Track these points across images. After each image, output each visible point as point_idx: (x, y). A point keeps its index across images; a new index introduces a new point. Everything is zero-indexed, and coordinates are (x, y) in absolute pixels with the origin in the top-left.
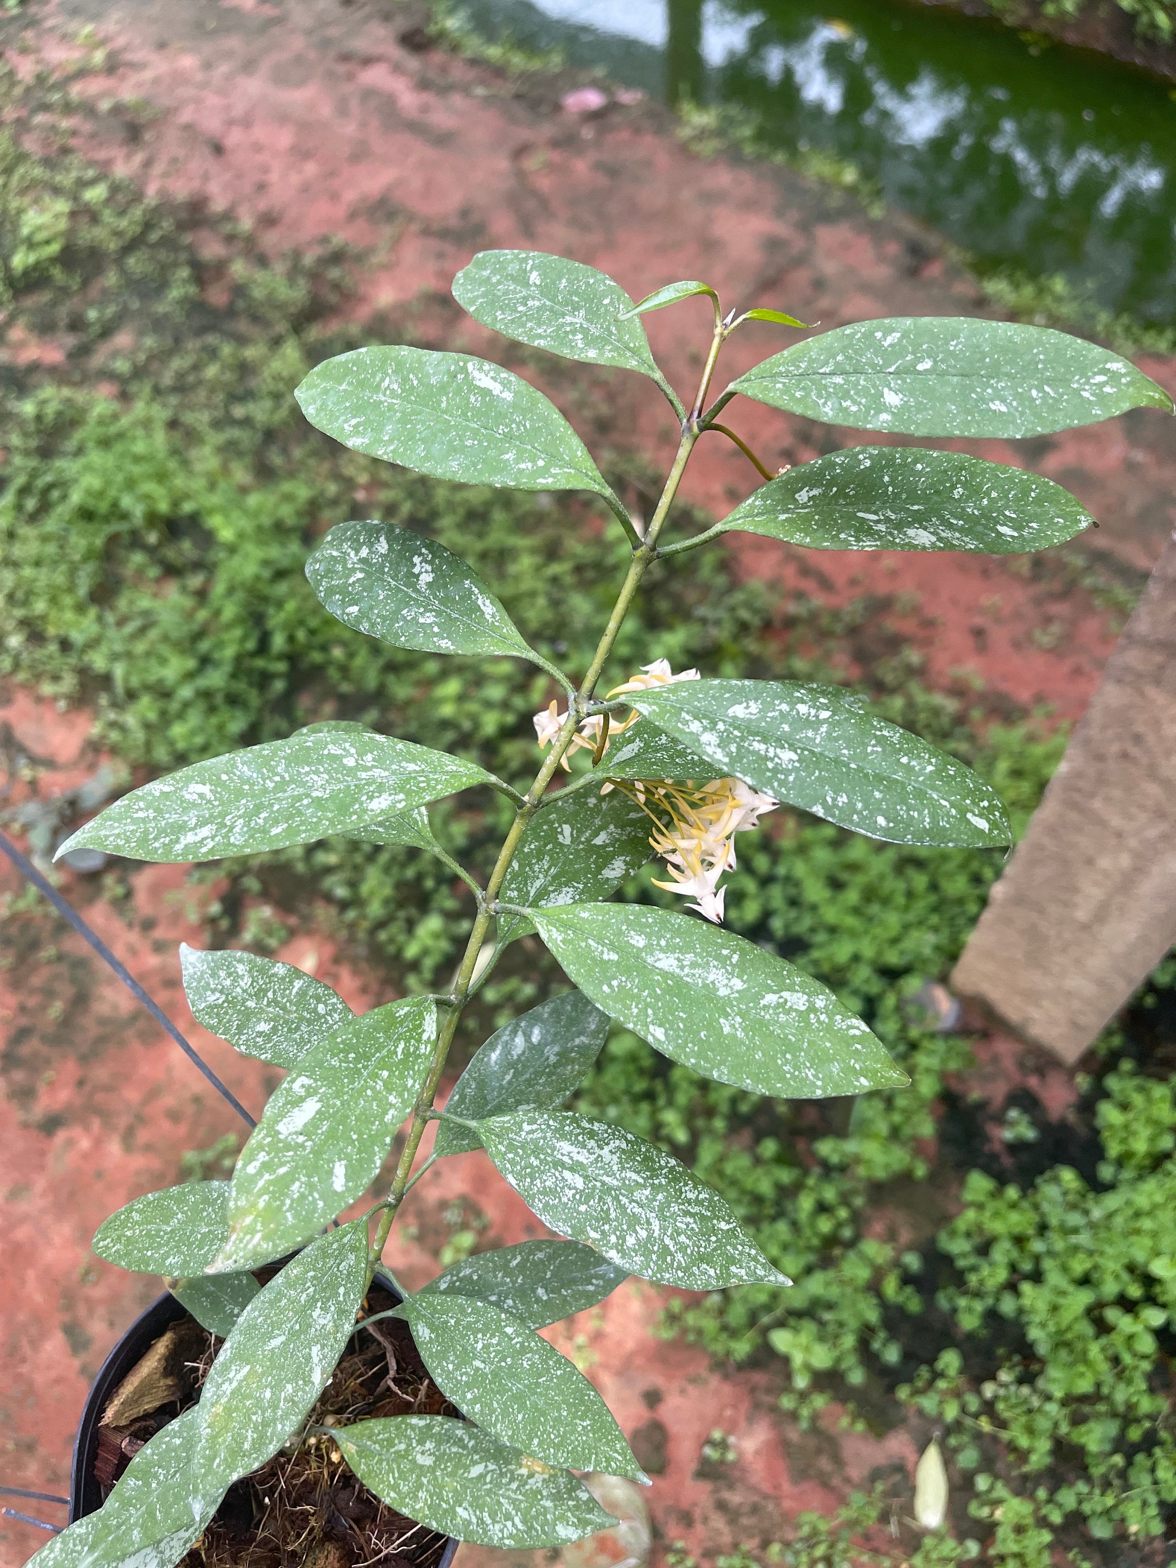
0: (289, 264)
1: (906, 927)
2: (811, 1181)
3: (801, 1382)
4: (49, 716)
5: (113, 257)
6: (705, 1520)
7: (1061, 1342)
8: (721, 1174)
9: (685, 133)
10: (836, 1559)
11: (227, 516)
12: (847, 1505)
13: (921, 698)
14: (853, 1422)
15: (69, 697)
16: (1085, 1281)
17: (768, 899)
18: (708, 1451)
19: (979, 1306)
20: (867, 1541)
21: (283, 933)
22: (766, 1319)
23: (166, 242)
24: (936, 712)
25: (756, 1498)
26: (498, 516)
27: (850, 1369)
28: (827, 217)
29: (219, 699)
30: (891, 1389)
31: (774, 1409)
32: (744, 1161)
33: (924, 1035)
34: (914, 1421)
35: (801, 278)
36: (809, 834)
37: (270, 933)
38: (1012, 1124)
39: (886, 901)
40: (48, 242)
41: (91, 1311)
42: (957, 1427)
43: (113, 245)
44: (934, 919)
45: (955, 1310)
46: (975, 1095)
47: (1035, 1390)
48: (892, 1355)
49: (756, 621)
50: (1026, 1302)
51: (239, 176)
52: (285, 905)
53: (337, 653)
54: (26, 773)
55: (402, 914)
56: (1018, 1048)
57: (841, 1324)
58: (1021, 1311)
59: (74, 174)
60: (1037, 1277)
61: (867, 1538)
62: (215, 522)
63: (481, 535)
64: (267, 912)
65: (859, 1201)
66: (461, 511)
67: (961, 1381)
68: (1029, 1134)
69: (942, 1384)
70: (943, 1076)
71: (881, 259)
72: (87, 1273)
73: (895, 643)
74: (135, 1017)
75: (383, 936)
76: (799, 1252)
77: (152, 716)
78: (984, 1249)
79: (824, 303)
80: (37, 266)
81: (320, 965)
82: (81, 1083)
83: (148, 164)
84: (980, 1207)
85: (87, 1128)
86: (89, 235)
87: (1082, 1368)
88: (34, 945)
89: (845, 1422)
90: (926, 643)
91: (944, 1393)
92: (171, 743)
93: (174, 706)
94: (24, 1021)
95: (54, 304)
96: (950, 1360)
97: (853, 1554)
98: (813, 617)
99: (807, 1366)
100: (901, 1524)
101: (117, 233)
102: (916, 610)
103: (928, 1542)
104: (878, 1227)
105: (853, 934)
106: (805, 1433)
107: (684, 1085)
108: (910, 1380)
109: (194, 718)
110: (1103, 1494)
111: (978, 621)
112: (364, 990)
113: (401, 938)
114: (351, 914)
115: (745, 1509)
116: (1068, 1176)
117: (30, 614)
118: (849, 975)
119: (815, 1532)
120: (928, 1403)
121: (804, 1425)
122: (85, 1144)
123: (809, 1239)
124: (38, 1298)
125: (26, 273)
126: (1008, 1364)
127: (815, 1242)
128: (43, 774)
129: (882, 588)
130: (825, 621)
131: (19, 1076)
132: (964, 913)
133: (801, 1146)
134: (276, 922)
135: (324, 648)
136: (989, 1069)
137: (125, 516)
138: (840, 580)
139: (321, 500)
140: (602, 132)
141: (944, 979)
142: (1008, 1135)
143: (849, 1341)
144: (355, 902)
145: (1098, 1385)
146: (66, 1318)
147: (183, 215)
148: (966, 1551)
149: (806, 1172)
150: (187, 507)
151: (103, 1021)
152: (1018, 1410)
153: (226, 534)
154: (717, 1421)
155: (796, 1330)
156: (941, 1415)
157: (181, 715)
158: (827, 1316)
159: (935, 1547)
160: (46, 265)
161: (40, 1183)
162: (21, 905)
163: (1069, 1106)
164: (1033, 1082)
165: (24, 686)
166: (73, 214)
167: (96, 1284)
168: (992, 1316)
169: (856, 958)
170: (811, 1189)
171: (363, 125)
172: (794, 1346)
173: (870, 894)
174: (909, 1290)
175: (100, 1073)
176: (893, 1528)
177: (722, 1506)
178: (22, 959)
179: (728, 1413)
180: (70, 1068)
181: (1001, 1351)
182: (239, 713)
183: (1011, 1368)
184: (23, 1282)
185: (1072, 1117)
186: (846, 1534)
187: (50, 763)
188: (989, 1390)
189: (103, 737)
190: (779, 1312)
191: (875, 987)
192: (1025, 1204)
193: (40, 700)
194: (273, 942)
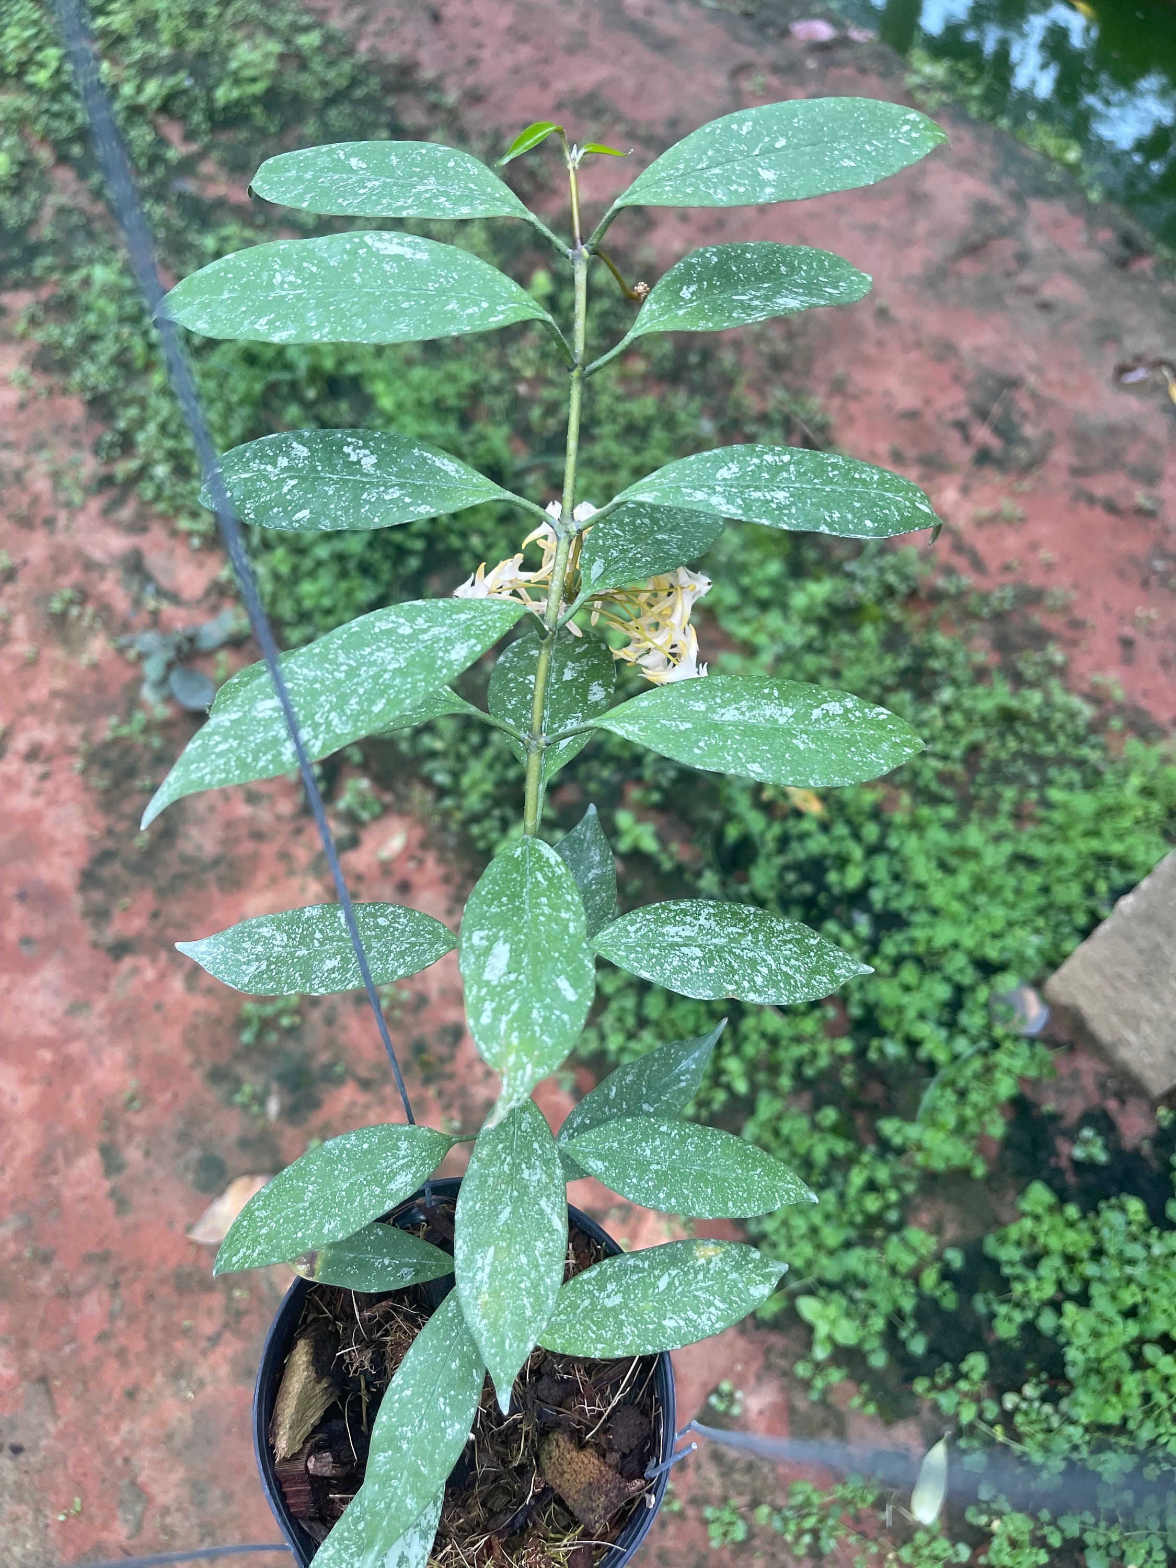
0: (489, 142)
1: (1010, 924)
2: (866, 1158)
3: (821, 1353)
4: (180, 551)
5: (316, 106)
6: (698, 1467)
7: (1095, 1368)
8: (776, 1133)
9: (912, 80)
10: (824, 1534)
11: (389, 383)
12: (844, 1484)
13: (1060, 697)
14: (864, 1404)
15: (204, 536)
16: (1131, 1313)
17: (872, 869)
18: (714, 1400)
19: (1019, 1317)
20: (857, 1522)
21: (377, 809)
22: (794, 1285)
23: (369, 101)
24: (1072, 715)
25: (753, 1458)
26: (658, 433)
27: (874, 1351)
28: (1042, 191)
29: (352, 565)
30: (909, 1379)
31: (787, 1374)
32: (803, 1124)
33: (1007, 1036)
34: (926, 1415)
35: (1006, 248)
36: (925, 812)
37: (364, 806)
38: (1086, 1142)
39: (995, 893)
40: (253, 80)
41: (130, 1137)
42: (970, 1430)
43: (318, 94)
44: (1040, 922)
45: (992, 1316)
46: (1049, 1107)
47: (1057, 1411)
48: (918, 1346)
49: (903, 588)
50: (1066, 1322)
51: (452, 47)
52: (383, 781)
53: (476, 541)
54: (151, 603)
55: (497, 813)
56: (1102, 1068)
57: (873, 1305)
58: (1059, 1329)
59: (289, 17)
60: (1083, 1300)
61: (857, 1520)
62: (378, 387)
63: (637, 450)
64: (364, 784)
65: (910, 1188)
66: (622, 421)
67: (983, 1387)
68: (1102, 1157)
69: (963, 1385)
70: (1022, 1080)
71: (1091, 243)
72: (132, 1100)
73: (1040, 638)
74: (217, 862)
75: (475, 830)
76: (841, 1225)
77: (284, 569)
78: (1033, 1261)
79: (1026, 278)
80: (238, 102)
81: (407, 847)
82: (155, 915)
83: (363, 20)
84: (1037, 1218)
85: (154, 961)
86: (295, 80)
87: (1114, 1399)
88: (131, 772)
89: (856, 1401)
90: (1073, 643)
91: (966, 1394)
92: (298, 601)
93: (307, 564)
94: (110, 844)
95: (249, 143)
96: (977, 1364)
97: (841, 1533)
98: (962, 594)
99: (830, 1338)
100: (895, 1513)
101: (324, 84)
102: (1066, 609)
103: (920, 1537)
104: (925, 1218)
105: (955, 920)
106: (814, 1404)
107: (754, 1037)
108: (931, 1375)
109: (325, 579)
110: (1108, 1529)
111: (1128, 631)
112: (446, 879)
113: (494, 836)
114: (448, 802)
115: (741, 1465)
116: (1135, 1206)
117: (180, 447)
118: (944, 961)
119: (807, 1503)
120: (947, 1401)
121: (815, 1396)
122: (150, 974)
123: (852, 1215)
124: (81, 1114)
125: (227, 108)
126: (1034, 1381)
127: (859, 1219)
128: (166, 607)
129: (1035, 580)
130: (972, 602)
131: (97, 896)
132: (1071, 921)
133: (860, 1120)
134: (370, 796)
135: (464, 535)
136: (1067, 1084)
137: (288, 366)
138: (993, 565)
139: (485, 386)
140: (827, 65)
141: (1038, 984)
142: (1079, 1153)
143: (878, 1323)
144: (454, 791)
145: (1125, 1420)
146: (105, 1139)
147: (391, 77)
148: (957, 1554)
149: (861, 1148)
150: (352, 369)
151: (185, 860)
152: (1037, 1427)
153: (386, 403)
154: (727, 1373)
155: (825, 1302)
156: (957, 1415)
157: (312, 574)
158: (858, 1294)
159: (929, 1543)
160: (247, 102)
161: (101, 1004)
162: (125, 731)
163: (1145, 1138)
164: (1112, 1105)
165: (163, 516)
166: (282, 57)
167: (138, 1112)
168: (1029, 1328)
169: (955, 945)
170: (865, 1166)
171: (585, 17)
172: (822, 1316)
173: (979, 884)
174: (947, 1286)
175: (176, 910)
176: (886, 1516)
177: (717, 1457)
178: (117, 784)
179: (739, 1368)
180: (147, 899)
181: (1030, 1366)
182: (368, 583)
183: (1038, 1384)
184: (68, 1096)
185: (1146, 1148)
186: (836, 1511)
187: (174, 598)
188: (1010, 1400)
189: (230, 582)
190: (809, 1280)
191: (968, 977)
192: (1083, 1226)
193: (174, 533)
194: (365, 816)
